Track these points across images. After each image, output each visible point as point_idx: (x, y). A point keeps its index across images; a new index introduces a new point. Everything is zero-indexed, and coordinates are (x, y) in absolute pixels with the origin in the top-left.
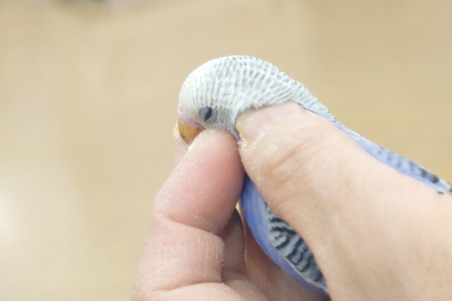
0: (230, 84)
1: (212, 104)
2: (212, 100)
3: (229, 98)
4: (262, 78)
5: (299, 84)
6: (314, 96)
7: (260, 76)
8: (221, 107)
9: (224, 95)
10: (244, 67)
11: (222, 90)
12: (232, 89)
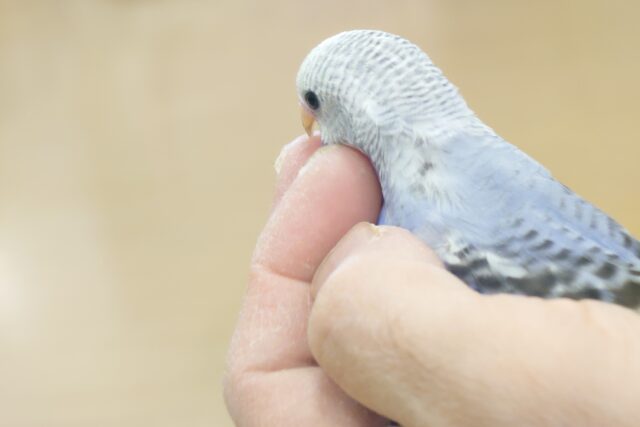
0: (341, 64)
1: (316, 88)
2: (317, 82)
3: (337, 83)
4: (390, 66)
5: (451, 86)
6: (469, 106)
7: (388, 63)
8: (327, 94)
9: (331, 78)
10: (372, 45)
11: (330, 71)
12: (341, 71)
